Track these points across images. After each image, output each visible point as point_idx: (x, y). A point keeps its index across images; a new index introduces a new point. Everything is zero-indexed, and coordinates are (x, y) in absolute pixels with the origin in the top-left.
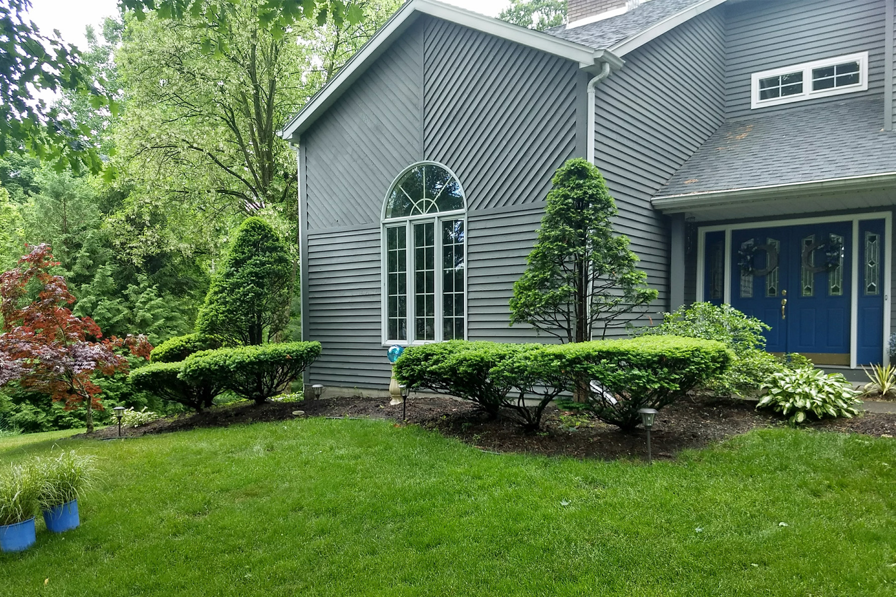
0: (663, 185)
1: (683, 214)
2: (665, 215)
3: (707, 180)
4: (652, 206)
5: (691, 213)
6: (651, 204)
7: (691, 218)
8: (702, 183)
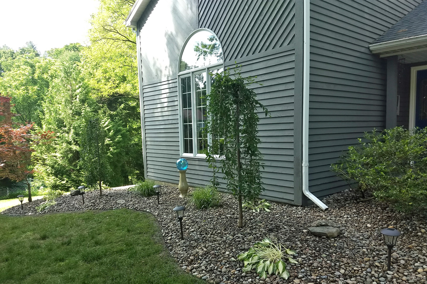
0: (380, 35)
1: (396, 56)
2: (381, 58)
3: (415, 28)
4: (371, 51)
5: (402, 55)
6: (369, 50)
7: (402, 59)
8: (410, 31)
